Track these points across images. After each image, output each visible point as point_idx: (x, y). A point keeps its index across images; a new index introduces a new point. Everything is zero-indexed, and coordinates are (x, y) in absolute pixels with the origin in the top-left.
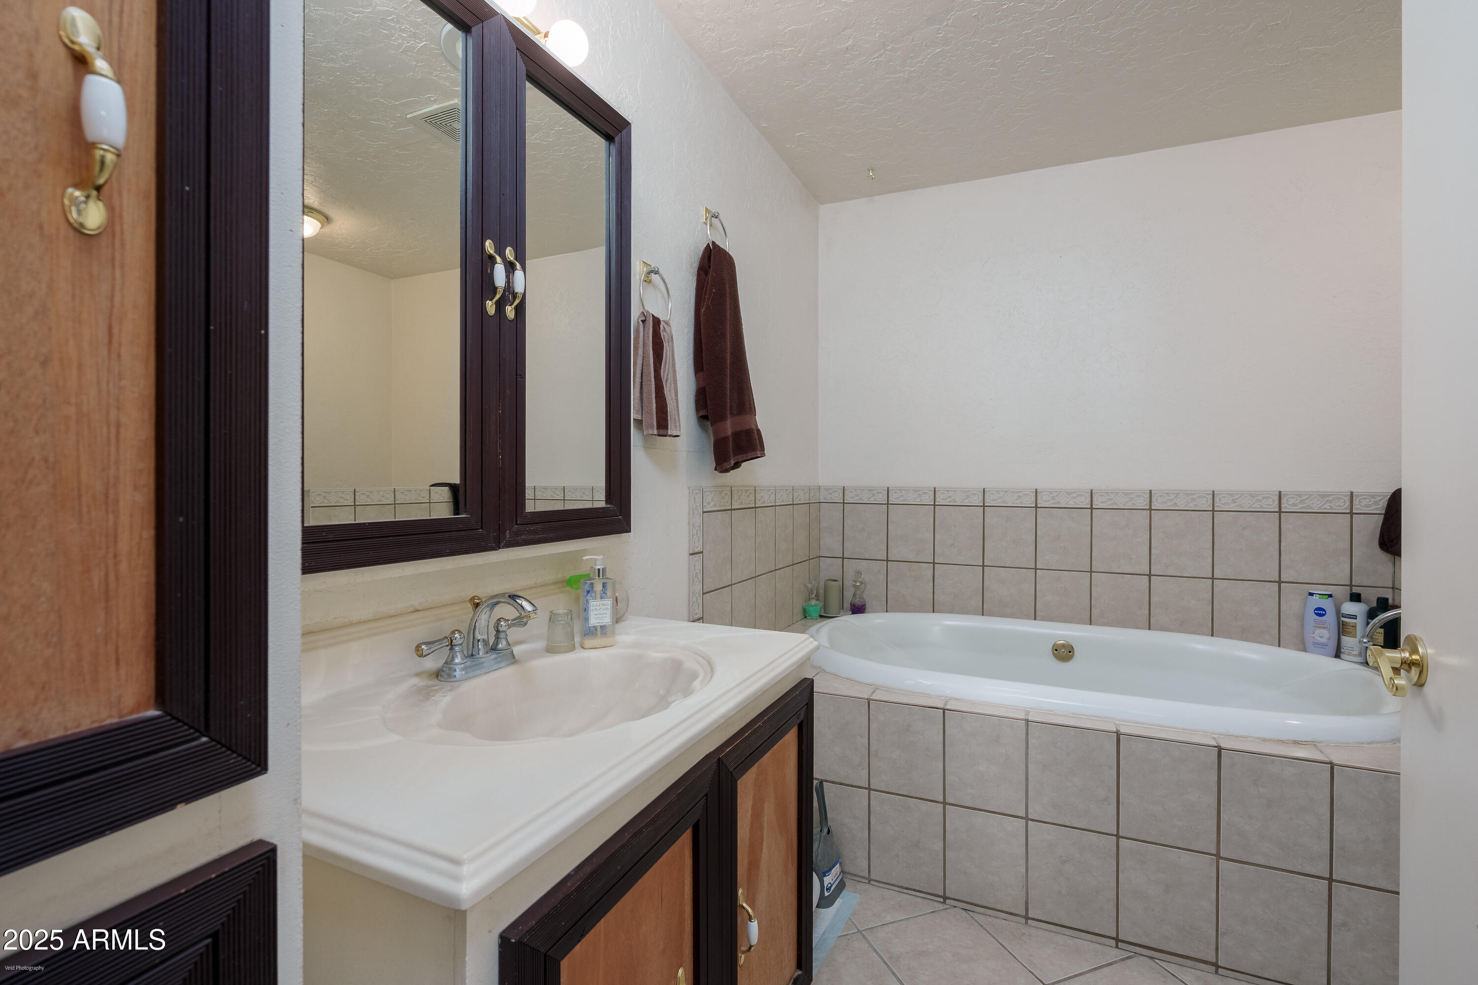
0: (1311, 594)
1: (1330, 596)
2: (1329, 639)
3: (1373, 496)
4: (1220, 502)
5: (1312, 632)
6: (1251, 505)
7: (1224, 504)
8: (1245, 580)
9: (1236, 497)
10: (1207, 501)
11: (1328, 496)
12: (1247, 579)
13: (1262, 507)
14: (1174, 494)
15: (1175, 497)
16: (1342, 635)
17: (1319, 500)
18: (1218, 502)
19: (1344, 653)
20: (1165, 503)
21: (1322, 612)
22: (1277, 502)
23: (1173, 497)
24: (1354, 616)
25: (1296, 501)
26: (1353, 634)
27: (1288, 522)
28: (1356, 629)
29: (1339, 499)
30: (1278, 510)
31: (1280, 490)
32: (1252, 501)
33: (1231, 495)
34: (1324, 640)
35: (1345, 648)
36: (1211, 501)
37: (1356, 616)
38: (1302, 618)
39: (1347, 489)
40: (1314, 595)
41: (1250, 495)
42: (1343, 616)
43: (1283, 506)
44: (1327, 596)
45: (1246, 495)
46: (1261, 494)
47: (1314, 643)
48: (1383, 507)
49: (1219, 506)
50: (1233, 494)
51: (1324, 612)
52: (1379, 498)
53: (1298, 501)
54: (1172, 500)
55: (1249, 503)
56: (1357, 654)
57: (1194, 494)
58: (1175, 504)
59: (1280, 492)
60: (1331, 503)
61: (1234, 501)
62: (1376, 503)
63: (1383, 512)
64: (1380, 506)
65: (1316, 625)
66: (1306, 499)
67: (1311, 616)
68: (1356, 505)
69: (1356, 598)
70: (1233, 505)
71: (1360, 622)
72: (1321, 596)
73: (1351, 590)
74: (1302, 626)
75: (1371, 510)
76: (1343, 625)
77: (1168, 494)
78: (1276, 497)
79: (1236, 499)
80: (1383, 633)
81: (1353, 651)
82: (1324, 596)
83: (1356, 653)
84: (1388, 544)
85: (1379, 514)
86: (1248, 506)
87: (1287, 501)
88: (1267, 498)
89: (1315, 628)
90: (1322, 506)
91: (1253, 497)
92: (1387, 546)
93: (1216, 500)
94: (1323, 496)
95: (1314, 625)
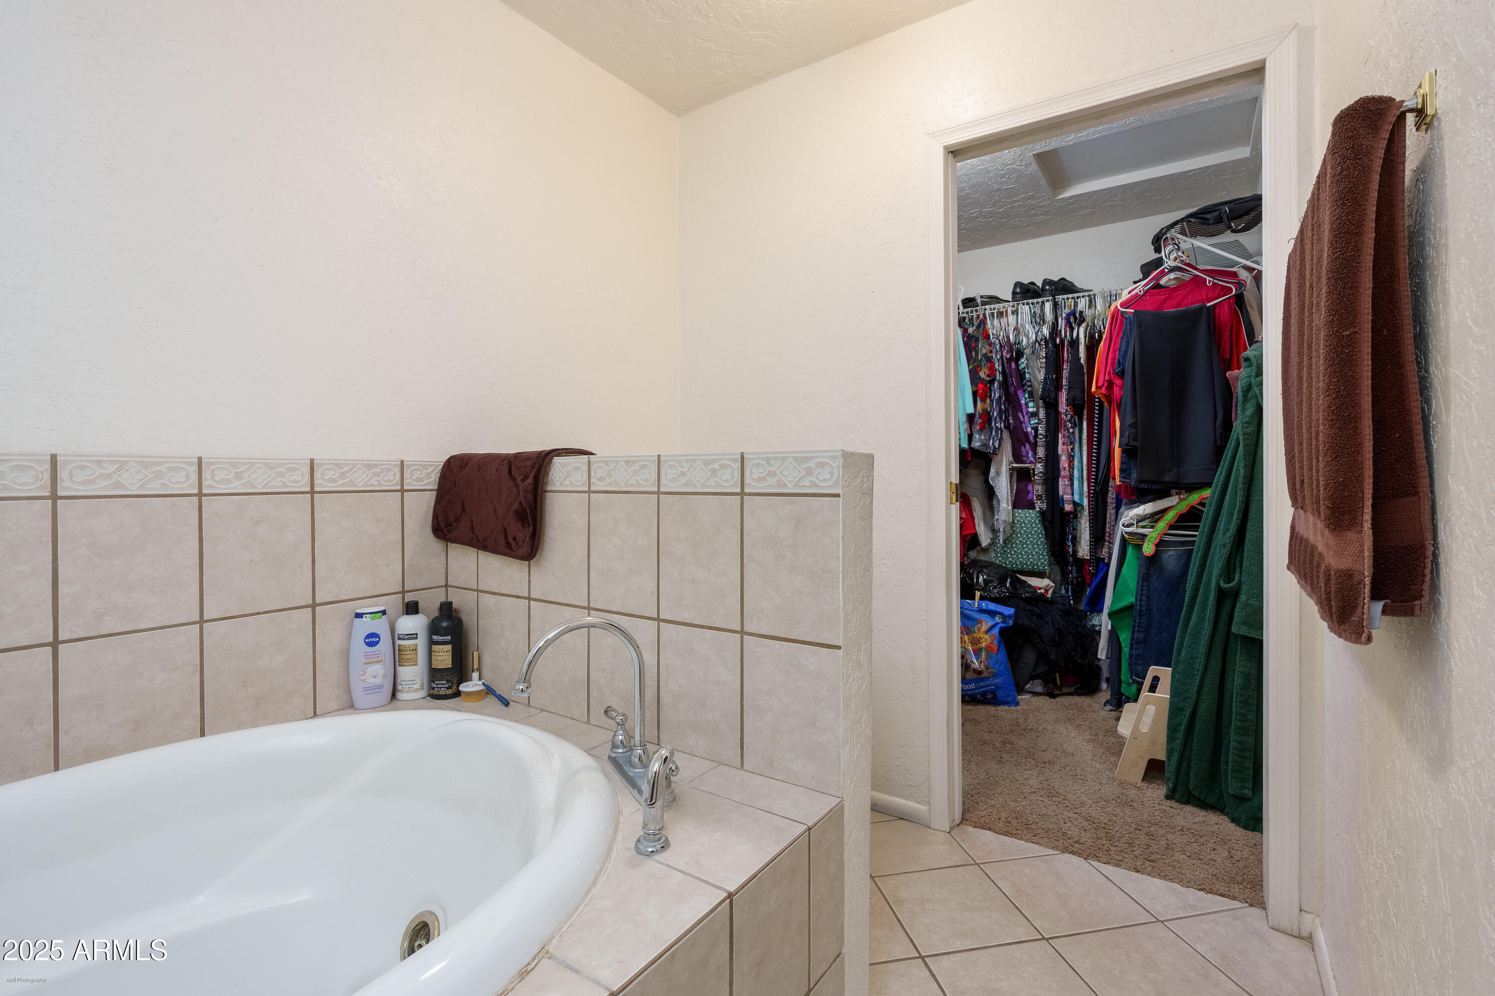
0: (359, 616)
1: (384, 612)
2: (384, 677)
3: (425, 467)
4: (212, 478)
5: (362, 673)
6: (268, 483)
7: (220, 482)
8: (259, 613)
9: (243, 469)
10: (188, 476)
11: (376, 466)
12: (262, 610)
13: (284, 485)
14: (113, 462)
15: (118, 470)
16: (399, 665)
17: (364, 472)
18: (209, 477)
19: (402, 691)
20: (92, 482)
21: (374, 639)
22: (307, 477)
23: (111, 469)
24: (414, 634)
25: (335, 474)
26: (413, 660)
27: (326, 507)
28: (417, 653)
29: (389, 470)
30: (309, 489)
31: (312, 458)
32: (270, 475)
33: (234, 465)
34: (378, 681)
35: (403, 683)
36: (194, 477)
37: (417, 634)
38: (346, 655)
39: (396, 457)
40: (364, 616)
41: (266, 465)
42: (399, 639)
43: (316, 482)
44: (381, 614)
45: (259, 465)
46: (284, 464)
47: (366, 689)
48: (435, 480)
49: (210, 486)
50: (237, 462)
51: (377, 639)
52: (431, 469)
53: (338, 475)
54: (109, 476)
55: (264, 480)
56: (419, 687)
57: (160, 463)
58: (118, 485)
59: (312, 461)
60: (379, 476)
61: (238, 476)
62: (428, 476)
63: (436, 487)
64: (432, 479)
65: (369, 661)
66: (348, 472)
67: (359, 647)
68: (407, 479)
69: (412, 608)
70: (237, 483)
71: (421, 643)
72: (374, 615)
73: (403, 599)
74: (347, 666)
75: (423, 485)
76: (399, 650)
77: (99, 463)
78: (306, 468)
79: (241, 472)
80: (451, 651)
81: (414, 684)
82: (377, 615)
83: (417, 686)
84: (445, 530)
85: (431, 490)
86: (262, 484)
87: (323, 474)
88: (293, 470)
89: (366, 666)
90: (369, 480)
91: (271, 469)
92: (443, 532)
93: (206, 474)
94: (369, 466)
95: (366, 660)
